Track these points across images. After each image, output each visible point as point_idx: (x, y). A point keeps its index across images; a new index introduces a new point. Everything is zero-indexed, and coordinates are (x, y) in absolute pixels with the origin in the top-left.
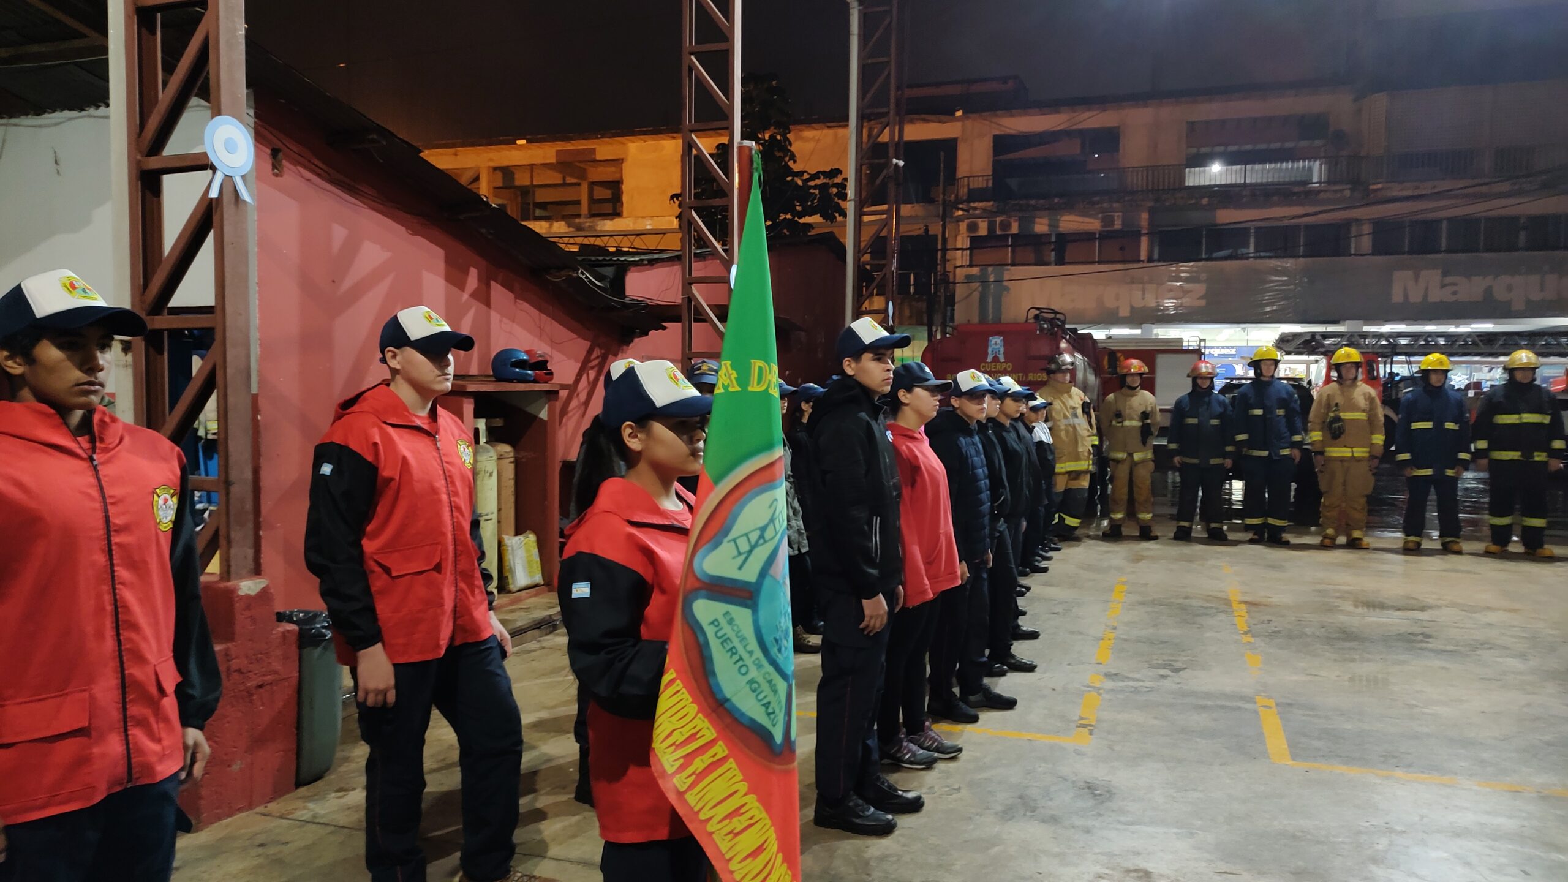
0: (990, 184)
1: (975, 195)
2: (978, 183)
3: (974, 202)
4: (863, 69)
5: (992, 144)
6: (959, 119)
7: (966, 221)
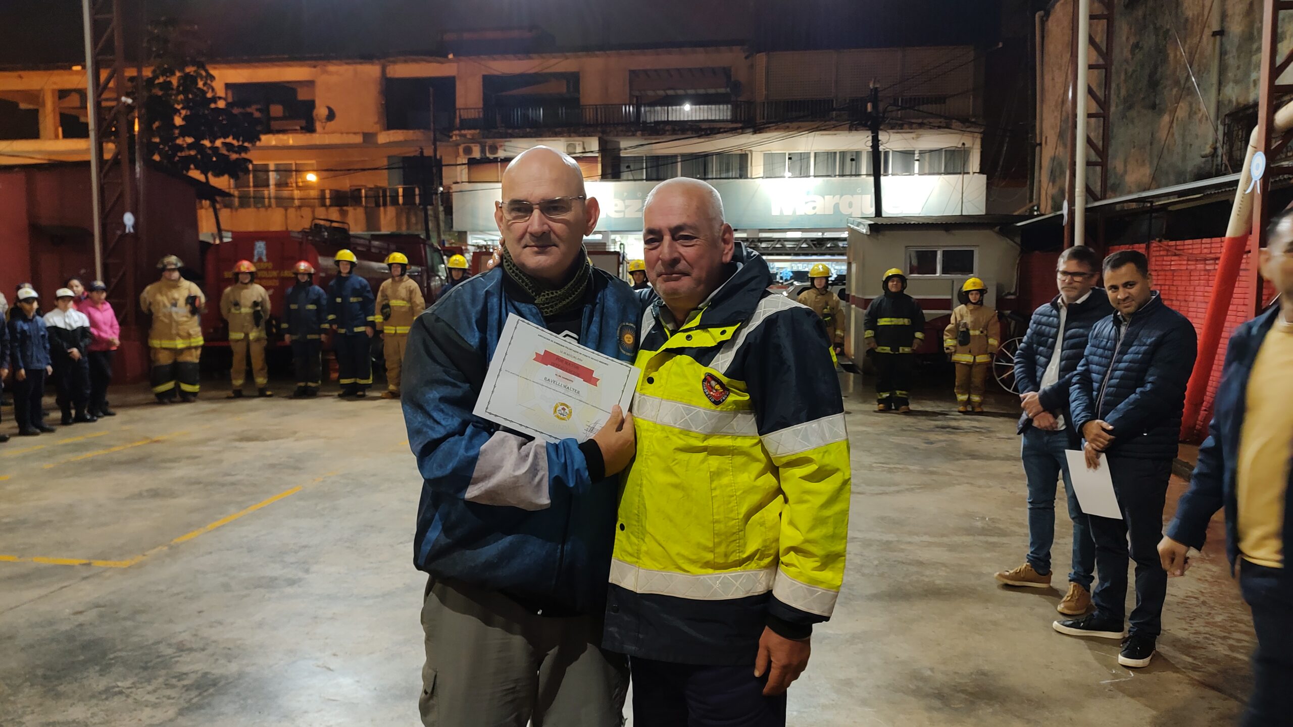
0: (481, 116)
1: (466, 124)
2: (472, 115)
3: (464, 129)
4: (95, 23)
5: (481, 83)
6: (450, 61)
7: (463, 146)
